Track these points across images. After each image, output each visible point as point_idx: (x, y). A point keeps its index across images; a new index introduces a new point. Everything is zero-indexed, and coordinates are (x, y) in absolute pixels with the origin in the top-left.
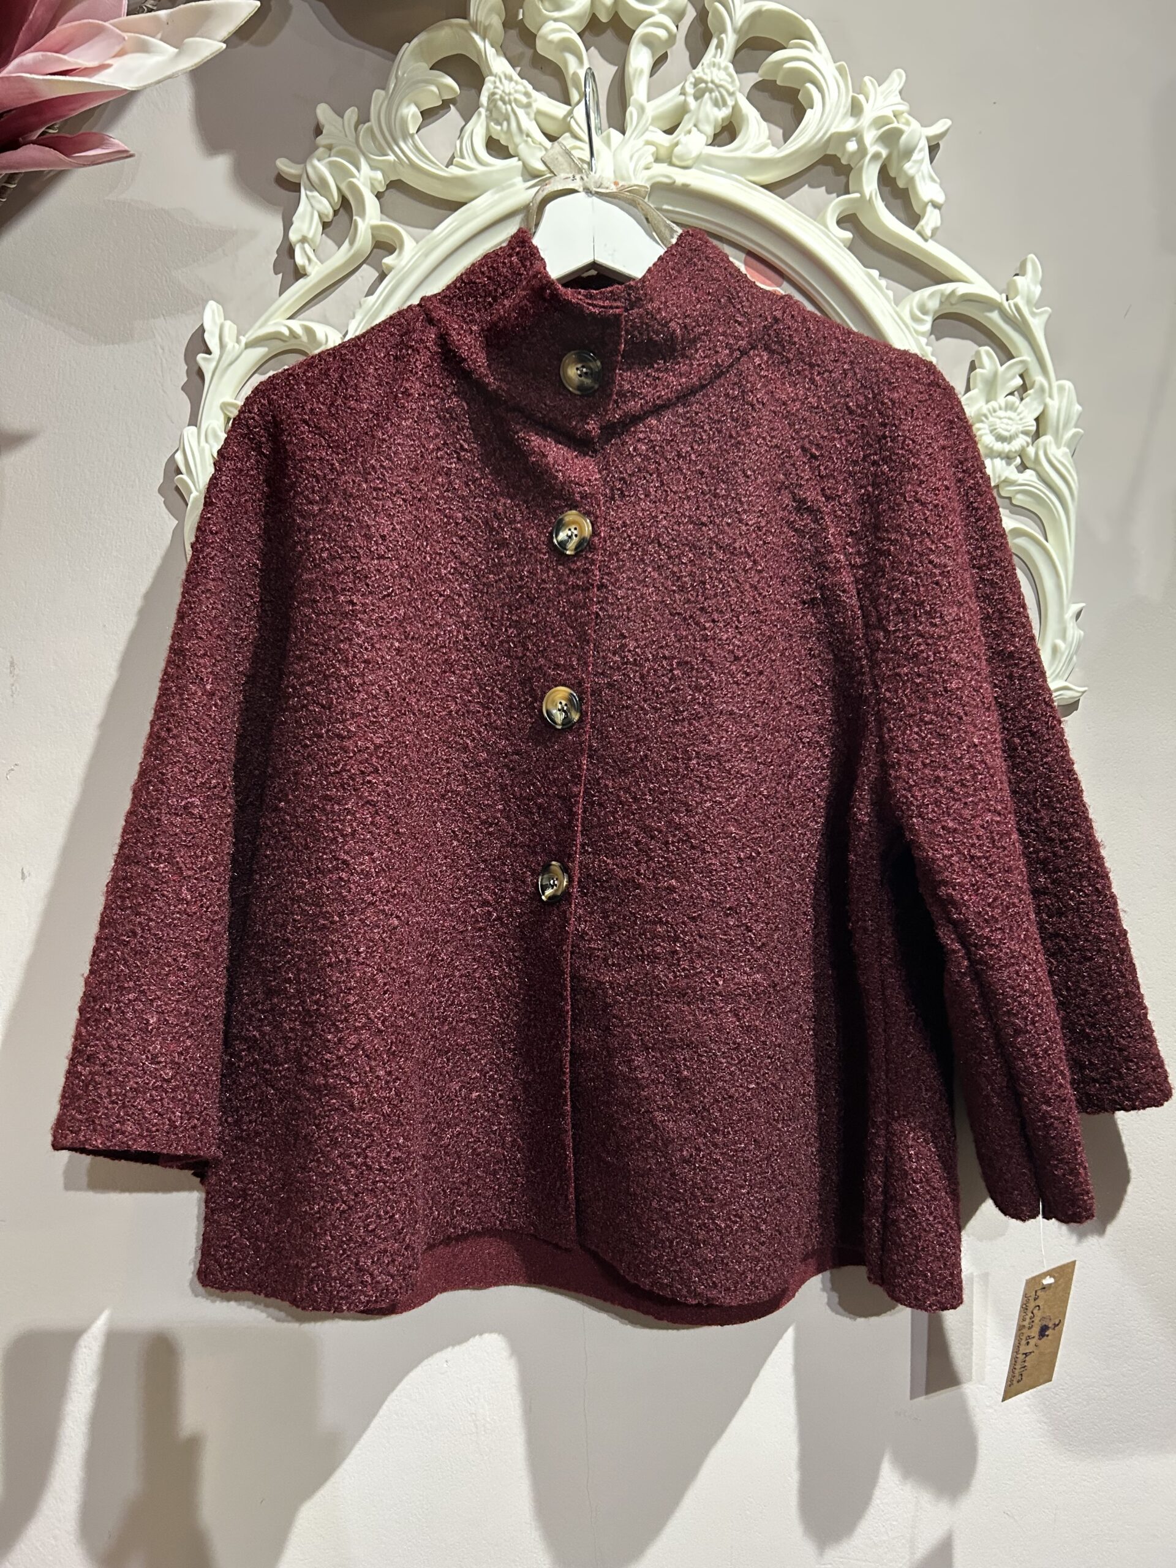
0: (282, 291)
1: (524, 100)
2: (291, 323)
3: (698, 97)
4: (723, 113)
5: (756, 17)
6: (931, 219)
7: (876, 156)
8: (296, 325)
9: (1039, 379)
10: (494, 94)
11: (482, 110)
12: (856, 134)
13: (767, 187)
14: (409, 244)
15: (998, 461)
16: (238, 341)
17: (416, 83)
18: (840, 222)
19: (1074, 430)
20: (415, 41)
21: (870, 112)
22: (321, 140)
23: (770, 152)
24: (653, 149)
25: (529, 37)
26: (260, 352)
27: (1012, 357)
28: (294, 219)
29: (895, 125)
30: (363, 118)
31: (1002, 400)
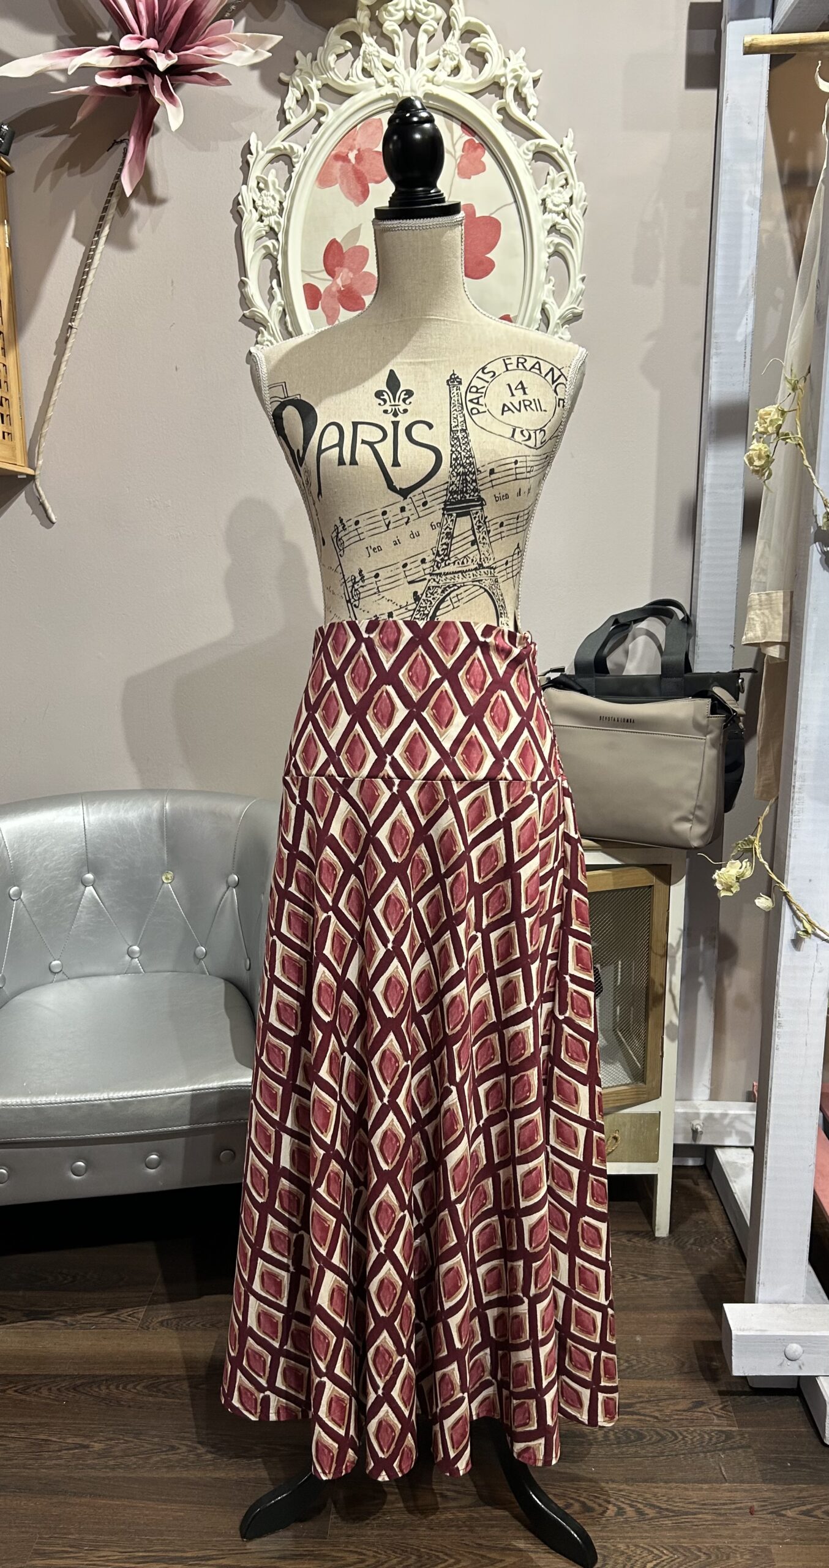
0: (280, 129)
1: (377, 54)
2: (284, 143)
3: (444, 56)
4: (455, 63)
5: (468, 23)
6: (533, 112)
7: (512, 85)
8: (286, 144)
9: (570, 181)
10: (364, 52)
11: (361, 57)
12: (504, 75)
13: (471, 94)
14: (330, 110)
15: (555, 215)
16: (263, 150)
17: (335, 45)
18: (499, 111)
19: (582, 203)
20: (337, 26)
21: (511, 65)
22: (298, 66)
23: (472, 81)
24: (425, 78)
25: (380, 25)
26: (272, 155)
27: (562, 170)
28: (287, 99)
29: (520, 72)
30: (314, 59)
31: (557, 188)
